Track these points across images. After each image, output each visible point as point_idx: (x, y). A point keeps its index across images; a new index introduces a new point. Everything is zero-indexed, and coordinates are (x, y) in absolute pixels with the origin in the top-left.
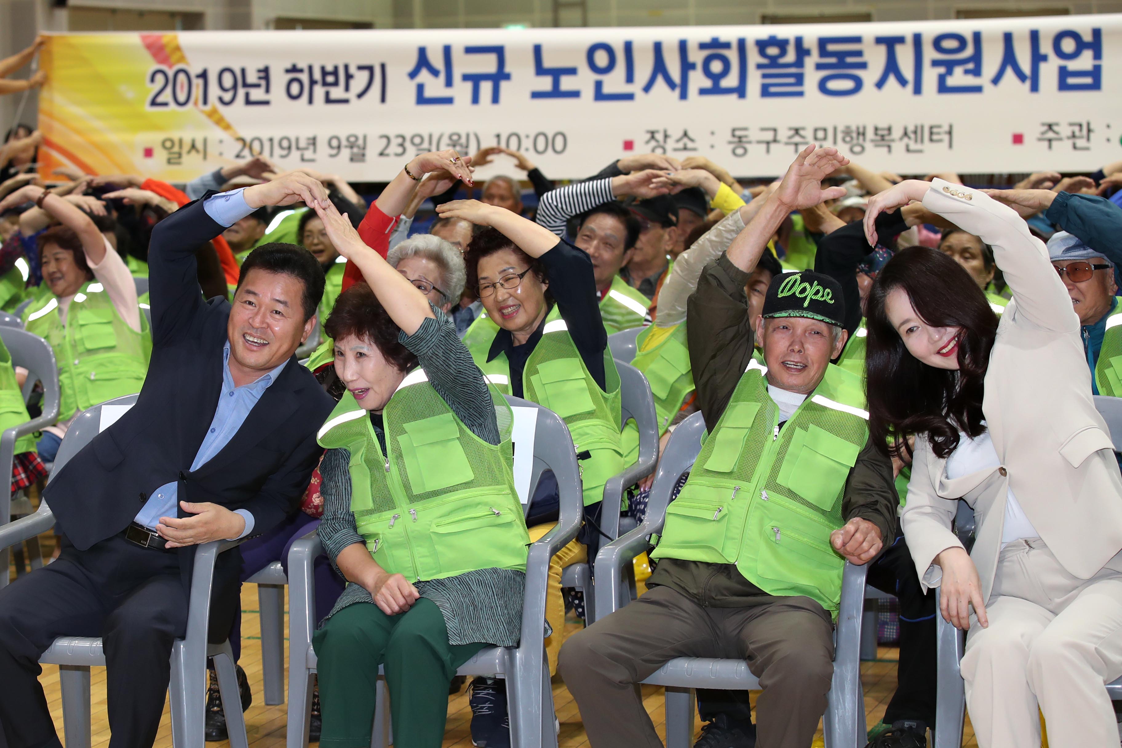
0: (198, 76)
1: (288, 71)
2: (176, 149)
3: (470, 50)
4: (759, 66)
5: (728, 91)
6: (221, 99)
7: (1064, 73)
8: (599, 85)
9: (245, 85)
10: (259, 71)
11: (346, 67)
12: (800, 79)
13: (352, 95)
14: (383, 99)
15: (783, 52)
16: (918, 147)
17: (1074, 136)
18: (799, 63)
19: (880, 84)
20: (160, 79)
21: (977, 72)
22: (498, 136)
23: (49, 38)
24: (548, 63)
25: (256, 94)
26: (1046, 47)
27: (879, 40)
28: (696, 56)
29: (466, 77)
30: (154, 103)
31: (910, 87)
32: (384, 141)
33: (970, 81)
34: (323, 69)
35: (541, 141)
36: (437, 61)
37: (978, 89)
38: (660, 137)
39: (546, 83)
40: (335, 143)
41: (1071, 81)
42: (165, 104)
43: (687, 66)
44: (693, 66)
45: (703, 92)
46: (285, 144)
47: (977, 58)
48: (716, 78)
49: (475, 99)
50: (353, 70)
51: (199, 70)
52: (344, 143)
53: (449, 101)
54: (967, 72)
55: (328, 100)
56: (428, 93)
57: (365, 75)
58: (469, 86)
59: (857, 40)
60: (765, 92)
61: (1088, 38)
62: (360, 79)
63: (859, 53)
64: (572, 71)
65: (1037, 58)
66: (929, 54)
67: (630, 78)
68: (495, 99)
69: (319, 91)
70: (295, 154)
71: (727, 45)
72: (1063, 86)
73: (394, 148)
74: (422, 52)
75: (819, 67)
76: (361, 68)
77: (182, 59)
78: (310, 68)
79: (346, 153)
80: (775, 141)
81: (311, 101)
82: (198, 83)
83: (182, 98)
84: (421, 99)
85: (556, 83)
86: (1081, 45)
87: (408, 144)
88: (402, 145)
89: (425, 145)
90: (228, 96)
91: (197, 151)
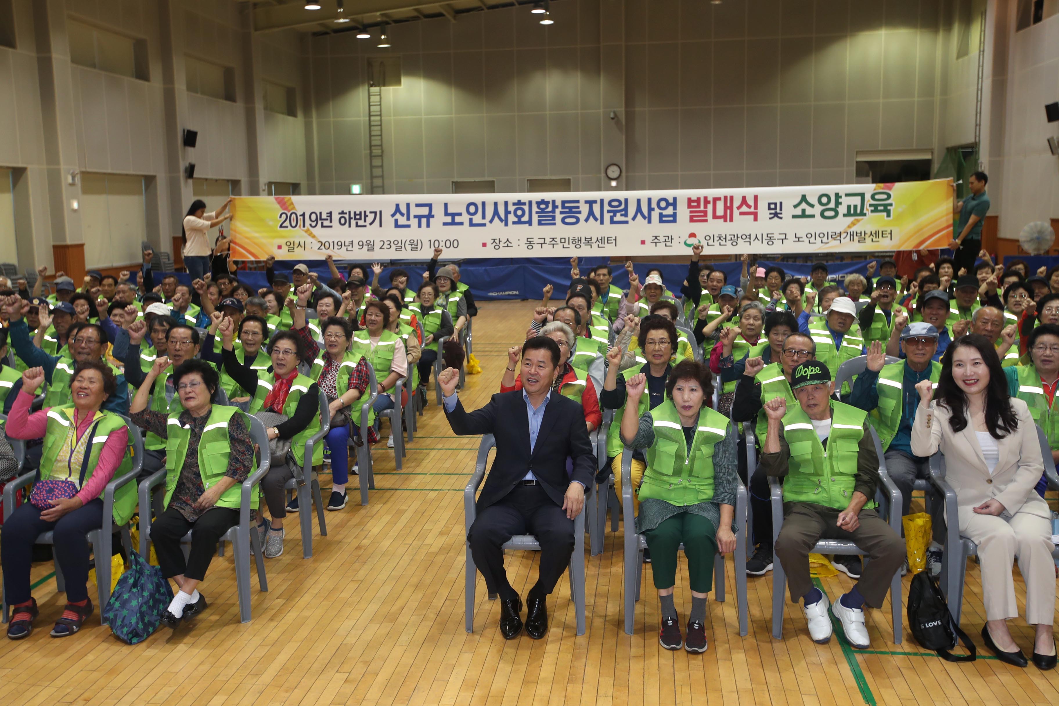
0: (300, 215)
1: (340, 214)
2: (292, 245)
3: (417, 205)
4: (537, 213)
5: (524, 223)
6: (311, 225)
7: (661, 216)
8: (471, 220)
9: (321, 219)
10: (327, 213)
11: (365, 212)
12: (554, 218)
13: (367, 224)
14: (381, 226)
15: (547, 207)
16: (603, 245)
17: (665, 241)
18: (553, 211)
19: (587, 220)
20: (284, 216)
21: (626, 215)
22: (430, 241)
23: (234, 199)
24: (450, 211)
25: (326, 223)
26: (654, 205)
27: (586, 202)
28: (511, 208)
29: (415, 217)
30: (281, 226)
31: (599, 221)
32: (382, 243)
33: (623, 219)
34: (355, 212)
35: (448, 243)
36: (403, 209)
37: (627, 222)
38: (497, 241)
39: (449, 219)
40: (361, 243)
41: (664, 219)
42: (287, 227)
43: (507, 212)
44: (510, 212)
45: (514, 223)
46: (339, 244)
47: (626, 209)
48: (519, 217)
49: (420, 226)
50: (368, 213)
51: (302, 213)
52: (365, 243)
53: (409, 226)
54: (622, 215)
55: (357, 226)
56: (399, 223)
57: (373, 215)
58: (417, 220)
59: (578, 202)
60: (540, 223)
61: (671, 201)
62: (370, 217)
63: (578, 207)
64: (460, 214)
65: (650, 209)
66: (606, 208)
67: (484, 217)
68: (428, 226)
69: (353, 222)
70: (344, 248)
71: (524, 204)
72: (661, 221)
73: (386, 246)
74: (397, 206)
75: (561, 213)
76: (371, 212)
77: (294, 208)
78: (350, 212)
79: (366, 248)
80: (544, 243)
81: (350, 226)
82: (301, 218)
83: (294, 224)
84: (397, 225)
85: (453, 219)
86: (668, 204)
87: (392, 244)
88: (389, 244)
89: (400, 244)
90: (314, 224)
91: (301, 247)
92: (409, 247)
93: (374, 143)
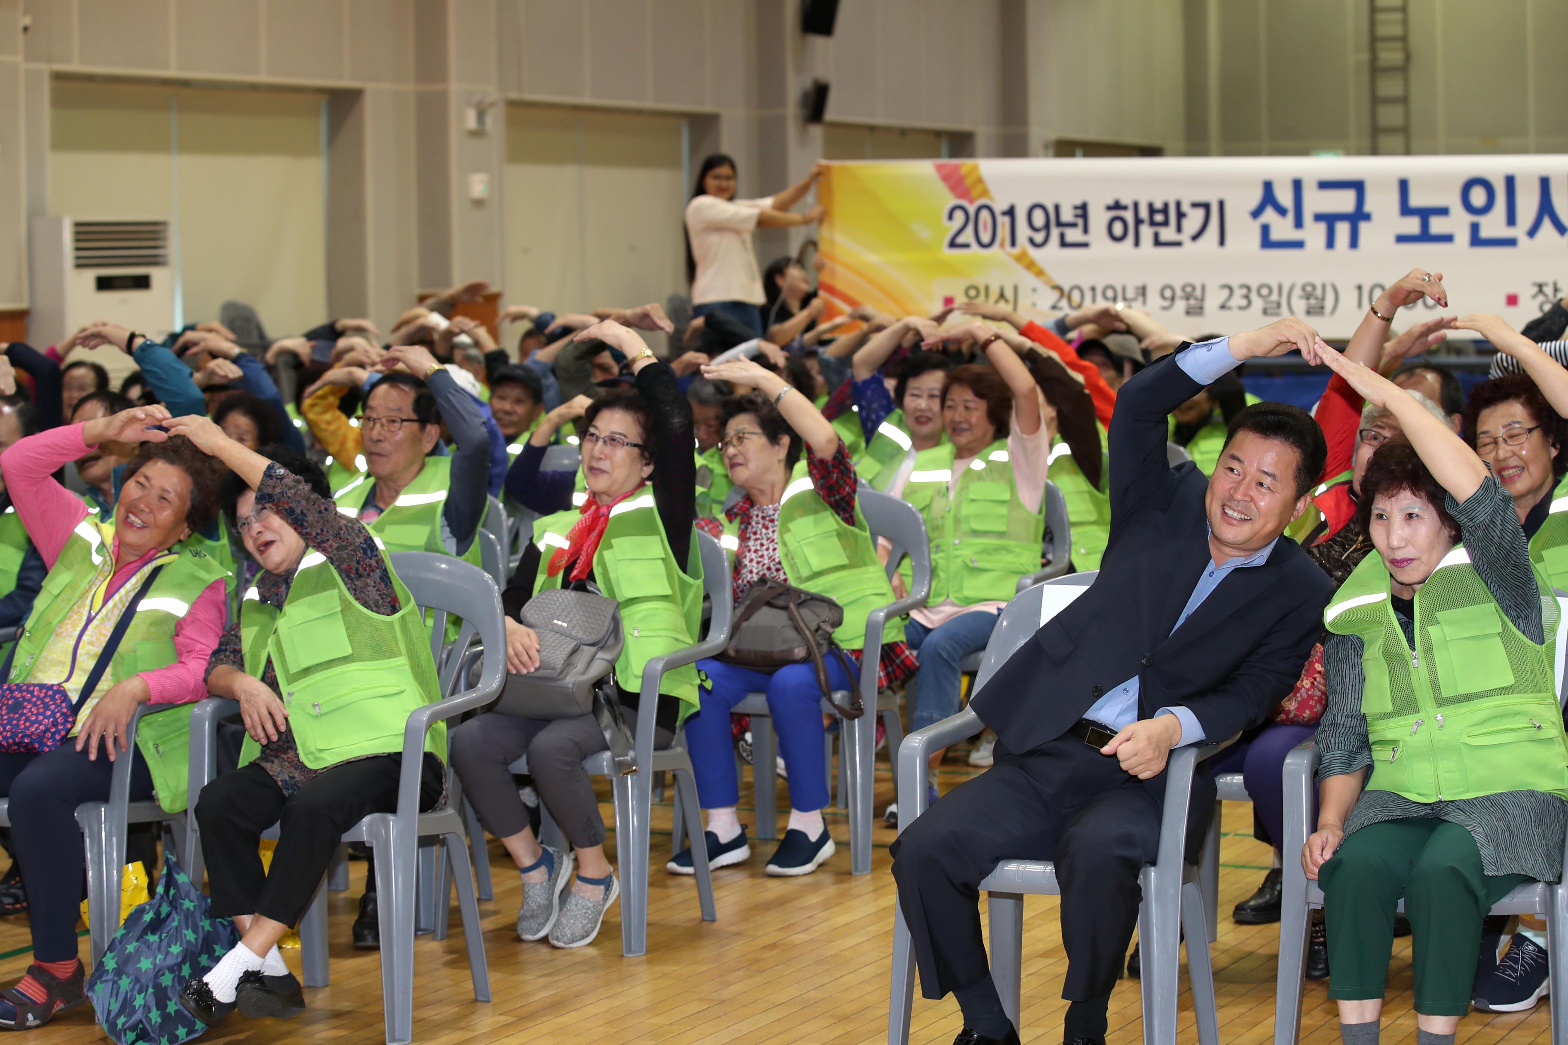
0: (1004, 213)
1: (1109, 208)
3: (1324, 185)
6: (1032, 241)
8: (1475, 228)
9: (1059, 224)
10: (1076, 208)
13: (1185, 237)
14: (1222, 242)
20: (959, 216)
22: (1360, 288)
23: (828, 168)
24: (1416, 200)
25: (1073, 235)
29: (1318, 217)
30: (953, 244)
32: (1226, 292)
34: (1151, 206)
36: (1285, 197)
38: (1548, 290)
39: (1412, 225)
40: (1168, 293)
42: (966, 246)
49: (1330, 243)
50: (1185, 208)
51: (1005, 207)
52: (1179, 293)
53: (1299, 244)
55: (1158, 242)
56: (1275, 235)
57: (1200, 213)
58: (1322, 227)
62: (1195, 219)
64: (1443, 211)
67: (1511, 220)
68: (1354, 243)
69: (1146, 232)
73: (1237, 300)
74: (1268, 187)
76: (1195, 205)
77: (985, 193)
78: (1136, 205)
79: (1180, 305)
81: (1137, 243)
82: (1004, 222)
83: (986, 238)
84: (1267, 242)
85: (1425, 225)
87: (1254, 296)
88: (1247, 297)
89: (1274, 297)
90: (1039, 237)
91: (1007, 301)
92: (1299, 305)
93: (1382, 31)
